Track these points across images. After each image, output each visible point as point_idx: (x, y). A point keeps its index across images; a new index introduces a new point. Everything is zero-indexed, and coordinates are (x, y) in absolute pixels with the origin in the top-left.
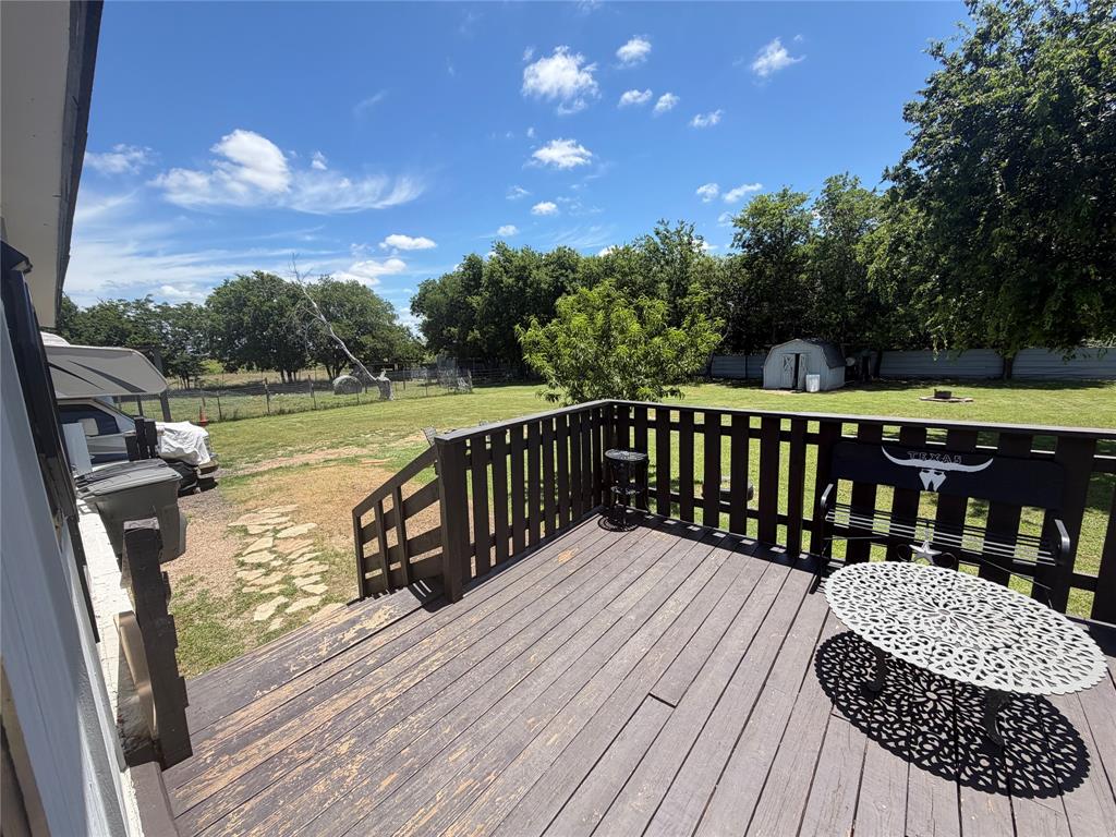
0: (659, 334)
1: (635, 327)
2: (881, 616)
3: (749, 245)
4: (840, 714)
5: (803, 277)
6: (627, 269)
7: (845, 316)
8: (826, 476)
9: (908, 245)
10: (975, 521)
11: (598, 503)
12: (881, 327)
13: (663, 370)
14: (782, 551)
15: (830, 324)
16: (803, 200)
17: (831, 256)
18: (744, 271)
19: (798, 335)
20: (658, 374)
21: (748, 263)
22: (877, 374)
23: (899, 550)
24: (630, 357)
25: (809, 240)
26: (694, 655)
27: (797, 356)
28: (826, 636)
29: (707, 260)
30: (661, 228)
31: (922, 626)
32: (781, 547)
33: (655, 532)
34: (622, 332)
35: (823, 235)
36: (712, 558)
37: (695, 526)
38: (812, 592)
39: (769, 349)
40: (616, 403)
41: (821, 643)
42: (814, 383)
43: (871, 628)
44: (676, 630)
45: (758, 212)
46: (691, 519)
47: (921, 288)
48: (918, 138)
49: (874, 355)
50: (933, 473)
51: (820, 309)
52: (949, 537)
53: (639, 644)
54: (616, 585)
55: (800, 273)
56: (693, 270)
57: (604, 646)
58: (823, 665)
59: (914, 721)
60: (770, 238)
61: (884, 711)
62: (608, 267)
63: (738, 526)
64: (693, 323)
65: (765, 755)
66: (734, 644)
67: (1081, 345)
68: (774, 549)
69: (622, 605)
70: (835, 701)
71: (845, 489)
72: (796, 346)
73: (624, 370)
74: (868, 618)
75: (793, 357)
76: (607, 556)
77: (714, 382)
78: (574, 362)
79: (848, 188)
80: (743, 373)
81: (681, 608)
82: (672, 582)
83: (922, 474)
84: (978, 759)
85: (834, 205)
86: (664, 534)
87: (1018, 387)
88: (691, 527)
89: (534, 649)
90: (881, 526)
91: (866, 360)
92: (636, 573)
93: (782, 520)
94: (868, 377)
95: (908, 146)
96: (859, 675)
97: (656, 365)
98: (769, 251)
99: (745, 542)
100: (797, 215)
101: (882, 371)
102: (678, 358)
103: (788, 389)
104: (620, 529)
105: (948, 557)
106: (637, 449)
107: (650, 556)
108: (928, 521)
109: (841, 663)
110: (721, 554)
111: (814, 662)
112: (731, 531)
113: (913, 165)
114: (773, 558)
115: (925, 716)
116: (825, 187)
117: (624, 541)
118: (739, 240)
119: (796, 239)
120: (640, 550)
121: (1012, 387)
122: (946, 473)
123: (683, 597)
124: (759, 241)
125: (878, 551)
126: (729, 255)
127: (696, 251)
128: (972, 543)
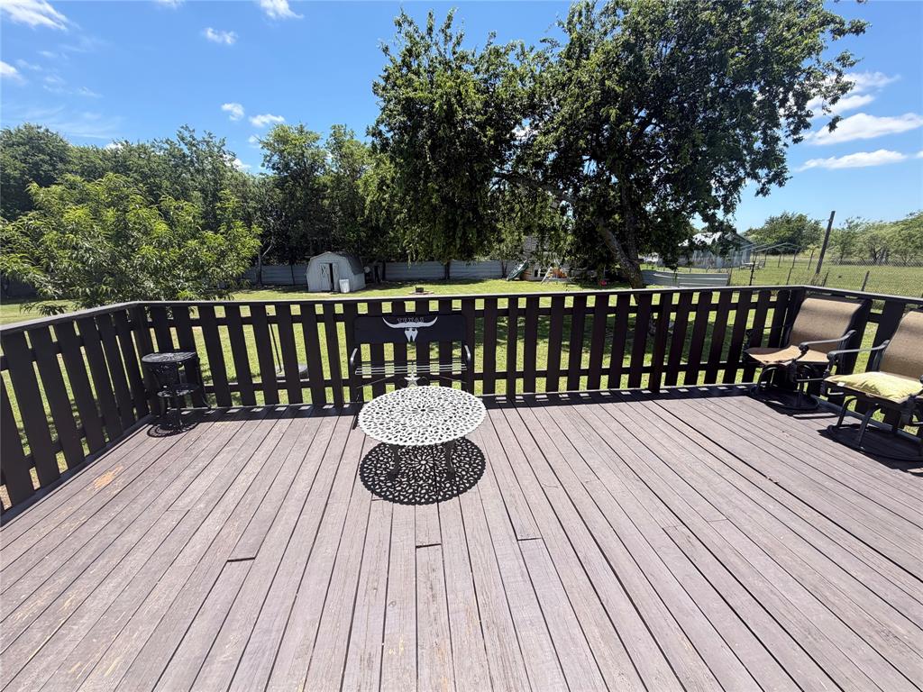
0: (194, 237)
1: (161, 227)
2: (392, 424)
3: (278, 168)
4: (377, 497)
5: (326, 202)
6: (146, 170)
7: (359, 236)
8: (353, 344)
9: (388, 187)
10: (434, 354)
11: (143, 413)
12: (381, 245)
13: (205, 273)
14: (331, 406)
15: (350, 241)
16: (317, 139)
17: (344, 189)
18: (278, 191)
19: (329, 249)
20: (199, 278)
21: (280, 183)
22: (384, 278)
23: (400, 382)
24: (162, 259)
25: (326, 173)
26: (268, 509)
27: (331, 265)
28: (365, 453)
29: (241, 174)
30: (186, 134)
31: (413, 422)
32: (330, 404)
33: (218, 424)
34: (146, 233)
35: (336, 171)
36: (276, 428)
37: (259, 407)
38: (354, 428)
39: (308, 260)
40: (146, 305)
41: (362, 459)
42: (345, 286)
43: (387, 434)
44: (249, 497)
45: (282, 139)
46: (254, 402)
47: (398, 217)
48: (383, 109)
49: (381, 265)
50: (411, 329)
51: (342, 228)
52: (424, 367)
53: (211, 526)
54: (178, 485)
55: (323, 199)
56: (228, 182)
57: (172, 545)
58: (365, 472)
59: (416, 481)
60: (295, 164)
61: (401, 482)
62: (120, 164)
63: (295, 397)
64: (230, 228)
65: (331, 551)
66: (301, 487)
67: (474, 259)
68: (326, 407)
69: (188, 500)
70: (373, 491)
71: (366, 350)
72: (328, 257)
73: (155, 272)
74: (385, 429)
75: (328, 266)
76: (163, 462)
77: (266, 289)
78: (79, 265)
79: (348, 137)
80: (290, 281)
81: (251, 479)
82: (240, 461)
83: (406, 332)
84: (445, 485)
85: (340, 148)
86: (228, 422)
87: (453, 284)
88: (254, 410)
89: (68, 593)
90: (390, 370)
91: (376, 268)
92: (201, 465)
93: (328, 383)
94: (379, 281)
95: (378, 114)
96: (385, 469)
97: (197, 269)
98: (296, 176)
99: (303, 408)
100: (314, 150)
101: (387, 277)
102: (218, 263)
103: (328, 292)
104: (177, 431)
105: (425, 379)
106: (183, 349)
107: (214, 446)
108: (412, 361)
109: (375, 467)
110: (284, 422)
111: (359, 473)
112: (290, 403)
113: (382, 128)
114: (326, 413)
115: (421, 475)
116: (332, 132)
117: (184, 441)
118: (269, 161)
119: (316, 170)
120: (203, 444)
121: (450, 284)
122: (418, 329)
123: (252, 468)
124: (287, 166)
125: (390, 387)
126: (261, 174)
127: (228, 164)
128: (435, 369)
